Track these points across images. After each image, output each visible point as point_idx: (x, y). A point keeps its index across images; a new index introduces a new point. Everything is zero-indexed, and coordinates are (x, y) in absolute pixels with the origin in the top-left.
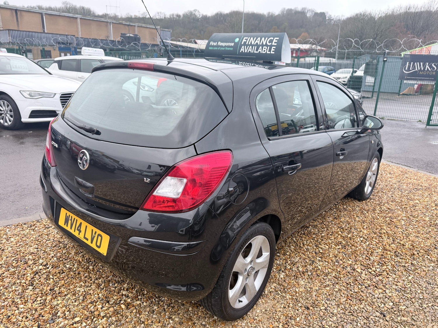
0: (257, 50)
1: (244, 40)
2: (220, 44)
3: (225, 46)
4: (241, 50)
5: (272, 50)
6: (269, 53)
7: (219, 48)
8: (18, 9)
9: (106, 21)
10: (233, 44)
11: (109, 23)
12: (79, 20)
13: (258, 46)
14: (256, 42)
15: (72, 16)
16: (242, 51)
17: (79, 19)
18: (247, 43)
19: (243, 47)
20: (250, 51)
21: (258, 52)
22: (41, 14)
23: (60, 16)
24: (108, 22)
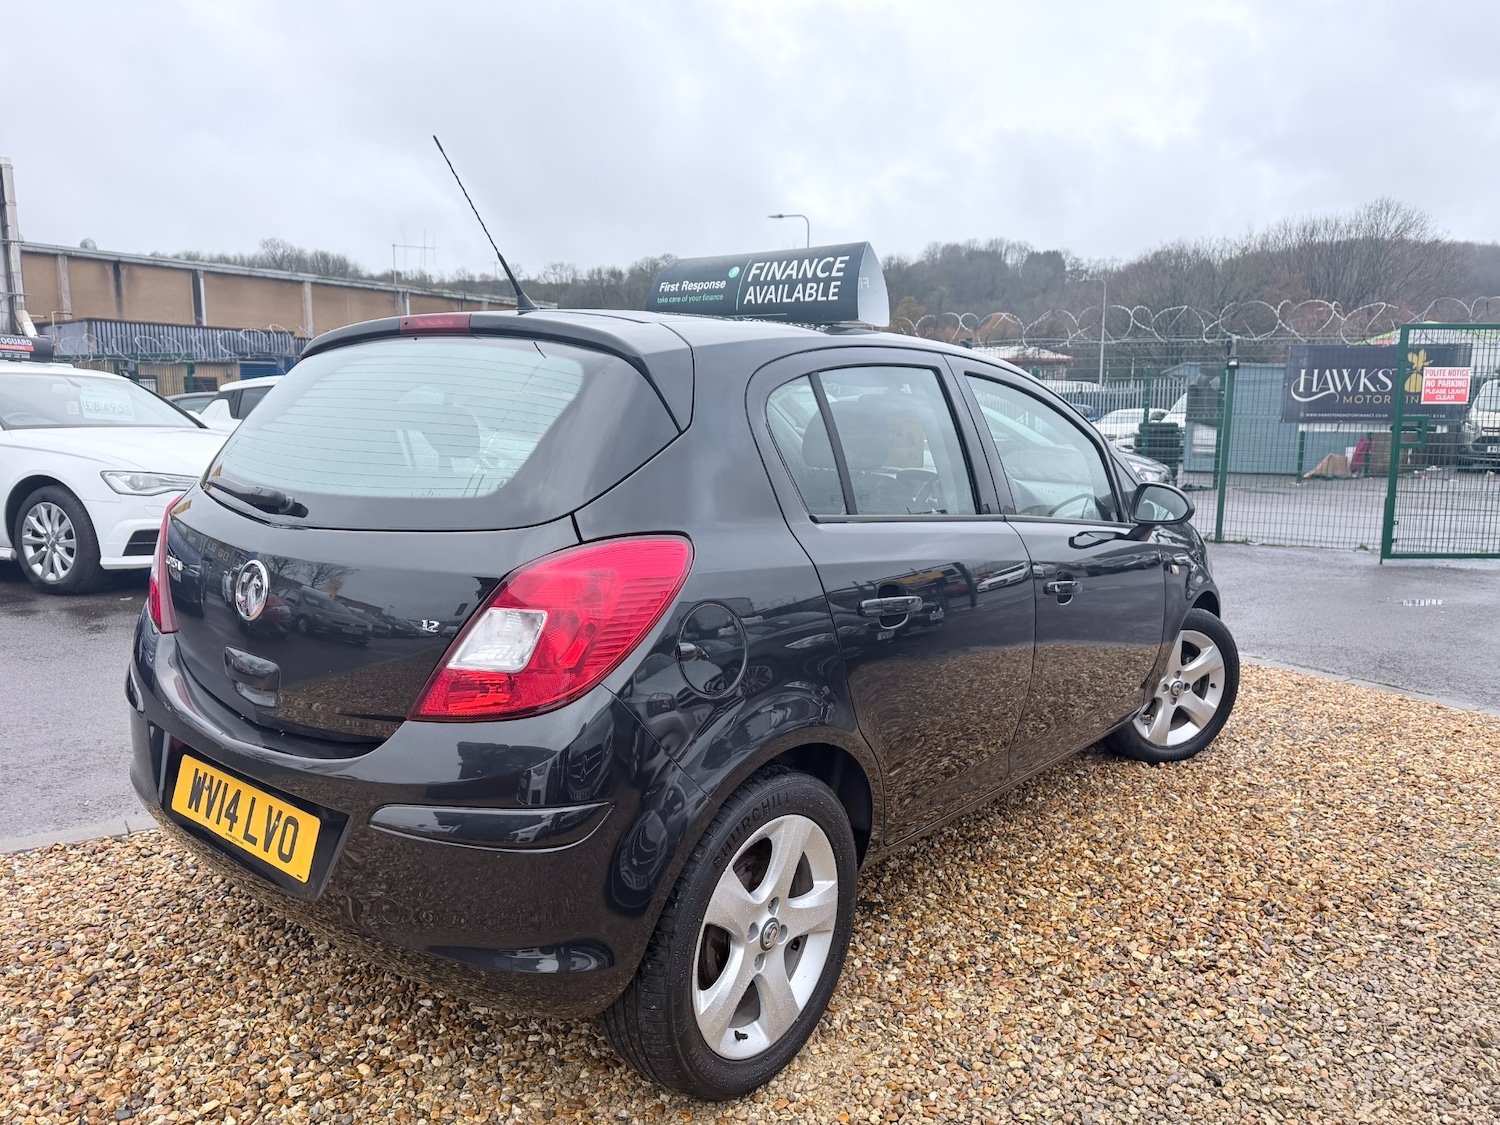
0: (790, 296)
1: (754, 271)
2: (687, 286)
3: (703, 292)
4: (748, 297)
5: (832, 290)
6: (825, 299)
7: (685, 299)
8: (123, 260)
9: (393, 289)
10: (722, 285)
11: (401, 295)
12: (308, 289)
13: (792, 283)
14: (788, 272)
15: (287, 278)
16: (750, 301)
17: (310, 285)
18: (762, 279)
19: (752, 288)
20: (770, 300)
21: (793, 300)
22: (194, 273)
23: (250, 277)
24: (398, 292)
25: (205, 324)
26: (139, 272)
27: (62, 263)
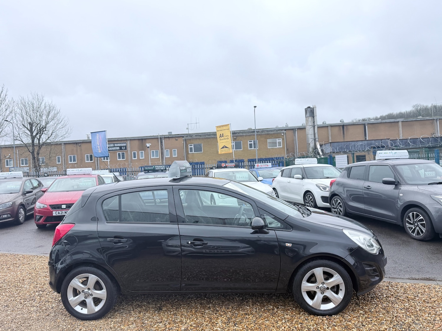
8: (345, 124)
9: (432, 119)
11: (435, 120)
12: (400, 124)
15: (393, 121)
17: (401, 122)
22: (364, 125)
23: (381, 123)
25: (367, 139)
26: (349, 127)
27: (329, 128)
